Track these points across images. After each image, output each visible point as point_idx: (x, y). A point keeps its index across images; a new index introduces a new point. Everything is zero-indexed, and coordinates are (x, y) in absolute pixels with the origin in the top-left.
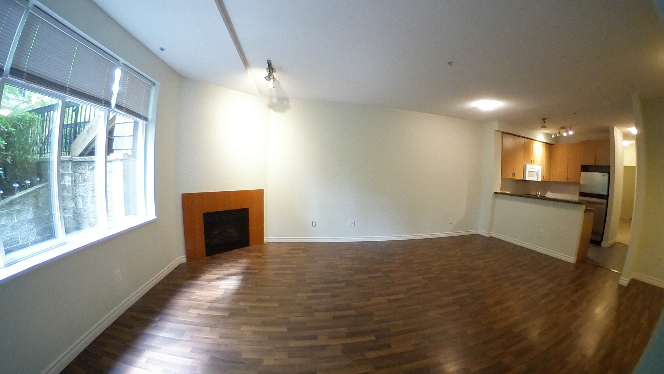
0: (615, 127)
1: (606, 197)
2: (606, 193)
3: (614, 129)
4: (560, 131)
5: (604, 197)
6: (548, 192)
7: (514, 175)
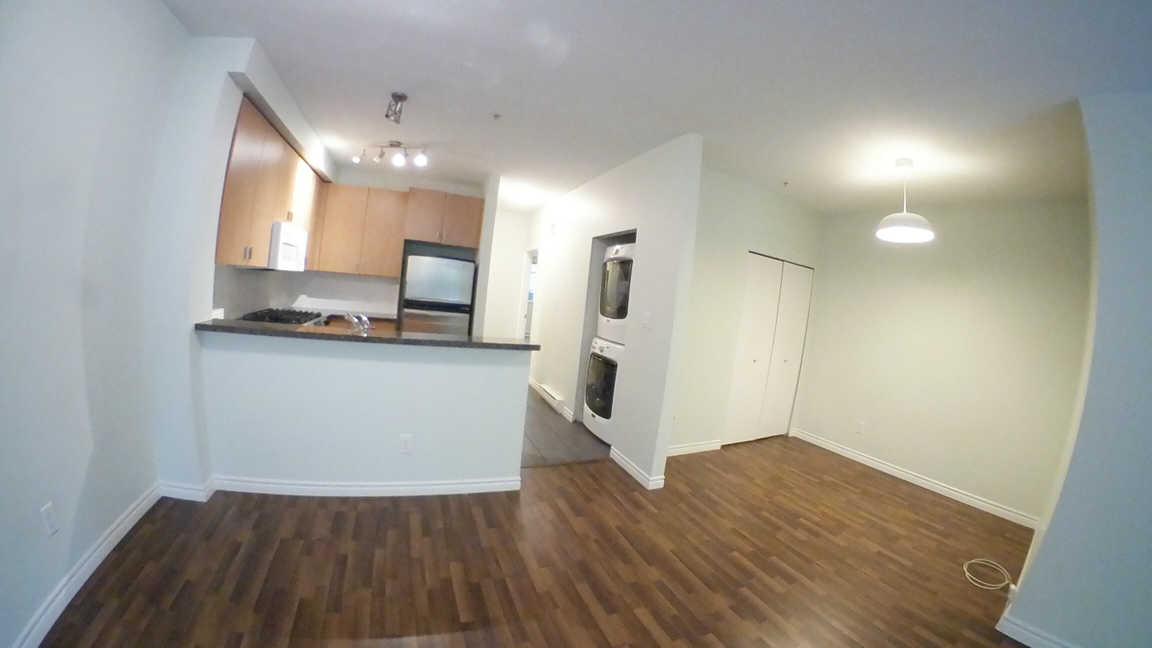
0: (501, 177)
1: (468, 309)
2: (469, 303)
3: (499, 182)
4: (384, 150)
5: (462, 308)
6: (302, 296)
7: (249, 253)
